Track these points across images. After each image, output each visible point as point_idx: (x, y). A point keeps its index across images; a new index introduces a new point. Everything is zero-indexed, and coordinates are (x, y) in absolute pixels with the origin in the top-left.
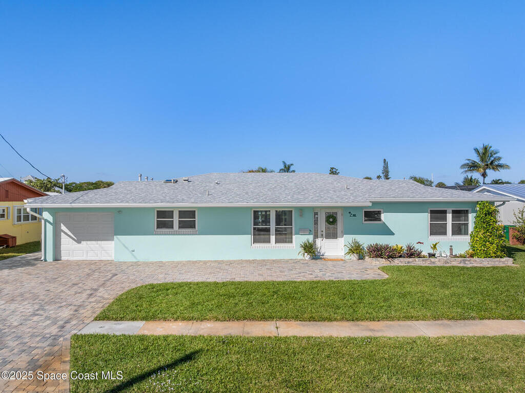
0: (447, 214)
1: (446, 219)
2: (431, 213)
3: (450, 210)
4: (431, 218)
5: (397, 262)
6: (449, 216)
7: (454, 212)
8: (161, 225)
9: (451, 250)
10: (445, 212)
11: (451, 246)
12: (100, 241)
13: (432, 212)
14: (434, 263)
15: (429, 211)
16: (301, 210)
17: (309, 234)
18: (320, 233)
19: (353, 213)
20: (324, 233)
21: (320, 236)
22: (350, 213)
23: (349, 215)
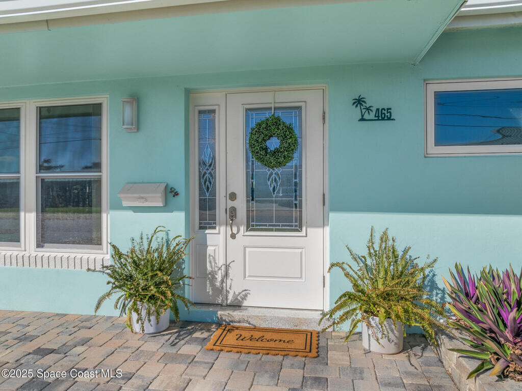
16: (135, 100)
17: (166, 207)
18: (222, 204)
19: (376, 101)
20: (241, 204)
21: (221, 212)
22: (359, 102)
23: (356, 112)
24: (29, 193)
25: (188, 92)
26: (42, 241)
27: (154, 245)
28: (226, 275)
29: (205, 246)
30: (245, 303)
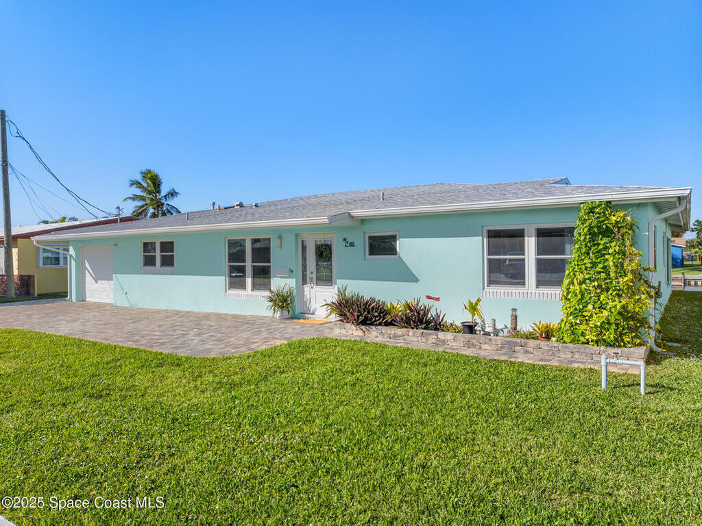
0: (526, 238)
1: (524, 250)
2: (489, 237)
3: (530, 230)
4: (489, 248)
5: (376, 335)
6: (531, 243)
7: (541, 233)
8: (149, 261)
9: (515, 318)
10: (519, 234)
11: (515, 310)
12: (105, 280)
13: (493, 235)
14: (444, 342)
15: (485, 234)
16: (280, 237)
17: (290, 277)
18: (309, 275)
19: (349, 240)
20: (314, 276)
21: (308, 280)
22: (345, 240)
23: (344, 243)
24: (249, 270)
25: (297, 235)
26: (254, 288)
27: (284, 291)
28: (310, 302)
29: (304, 291)
30: (316, 313)
